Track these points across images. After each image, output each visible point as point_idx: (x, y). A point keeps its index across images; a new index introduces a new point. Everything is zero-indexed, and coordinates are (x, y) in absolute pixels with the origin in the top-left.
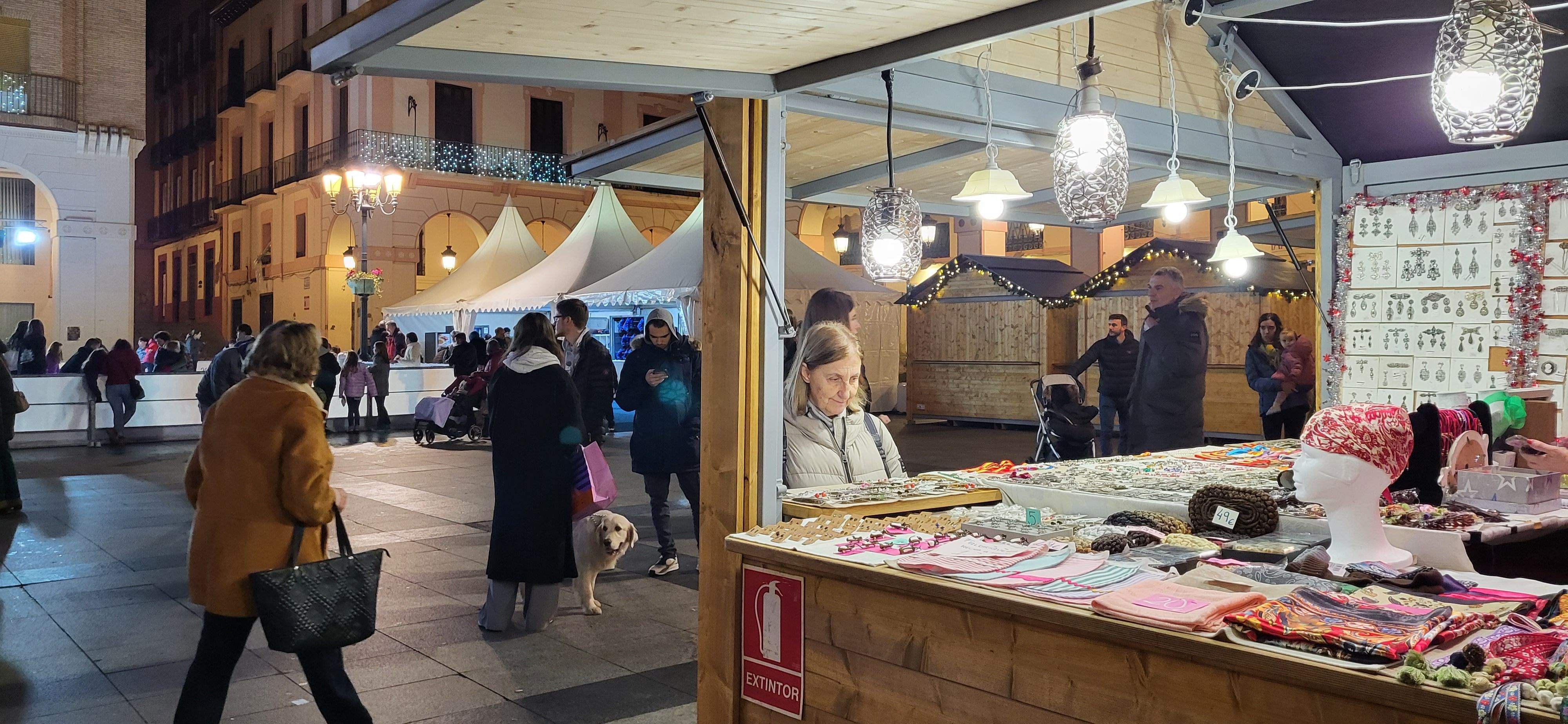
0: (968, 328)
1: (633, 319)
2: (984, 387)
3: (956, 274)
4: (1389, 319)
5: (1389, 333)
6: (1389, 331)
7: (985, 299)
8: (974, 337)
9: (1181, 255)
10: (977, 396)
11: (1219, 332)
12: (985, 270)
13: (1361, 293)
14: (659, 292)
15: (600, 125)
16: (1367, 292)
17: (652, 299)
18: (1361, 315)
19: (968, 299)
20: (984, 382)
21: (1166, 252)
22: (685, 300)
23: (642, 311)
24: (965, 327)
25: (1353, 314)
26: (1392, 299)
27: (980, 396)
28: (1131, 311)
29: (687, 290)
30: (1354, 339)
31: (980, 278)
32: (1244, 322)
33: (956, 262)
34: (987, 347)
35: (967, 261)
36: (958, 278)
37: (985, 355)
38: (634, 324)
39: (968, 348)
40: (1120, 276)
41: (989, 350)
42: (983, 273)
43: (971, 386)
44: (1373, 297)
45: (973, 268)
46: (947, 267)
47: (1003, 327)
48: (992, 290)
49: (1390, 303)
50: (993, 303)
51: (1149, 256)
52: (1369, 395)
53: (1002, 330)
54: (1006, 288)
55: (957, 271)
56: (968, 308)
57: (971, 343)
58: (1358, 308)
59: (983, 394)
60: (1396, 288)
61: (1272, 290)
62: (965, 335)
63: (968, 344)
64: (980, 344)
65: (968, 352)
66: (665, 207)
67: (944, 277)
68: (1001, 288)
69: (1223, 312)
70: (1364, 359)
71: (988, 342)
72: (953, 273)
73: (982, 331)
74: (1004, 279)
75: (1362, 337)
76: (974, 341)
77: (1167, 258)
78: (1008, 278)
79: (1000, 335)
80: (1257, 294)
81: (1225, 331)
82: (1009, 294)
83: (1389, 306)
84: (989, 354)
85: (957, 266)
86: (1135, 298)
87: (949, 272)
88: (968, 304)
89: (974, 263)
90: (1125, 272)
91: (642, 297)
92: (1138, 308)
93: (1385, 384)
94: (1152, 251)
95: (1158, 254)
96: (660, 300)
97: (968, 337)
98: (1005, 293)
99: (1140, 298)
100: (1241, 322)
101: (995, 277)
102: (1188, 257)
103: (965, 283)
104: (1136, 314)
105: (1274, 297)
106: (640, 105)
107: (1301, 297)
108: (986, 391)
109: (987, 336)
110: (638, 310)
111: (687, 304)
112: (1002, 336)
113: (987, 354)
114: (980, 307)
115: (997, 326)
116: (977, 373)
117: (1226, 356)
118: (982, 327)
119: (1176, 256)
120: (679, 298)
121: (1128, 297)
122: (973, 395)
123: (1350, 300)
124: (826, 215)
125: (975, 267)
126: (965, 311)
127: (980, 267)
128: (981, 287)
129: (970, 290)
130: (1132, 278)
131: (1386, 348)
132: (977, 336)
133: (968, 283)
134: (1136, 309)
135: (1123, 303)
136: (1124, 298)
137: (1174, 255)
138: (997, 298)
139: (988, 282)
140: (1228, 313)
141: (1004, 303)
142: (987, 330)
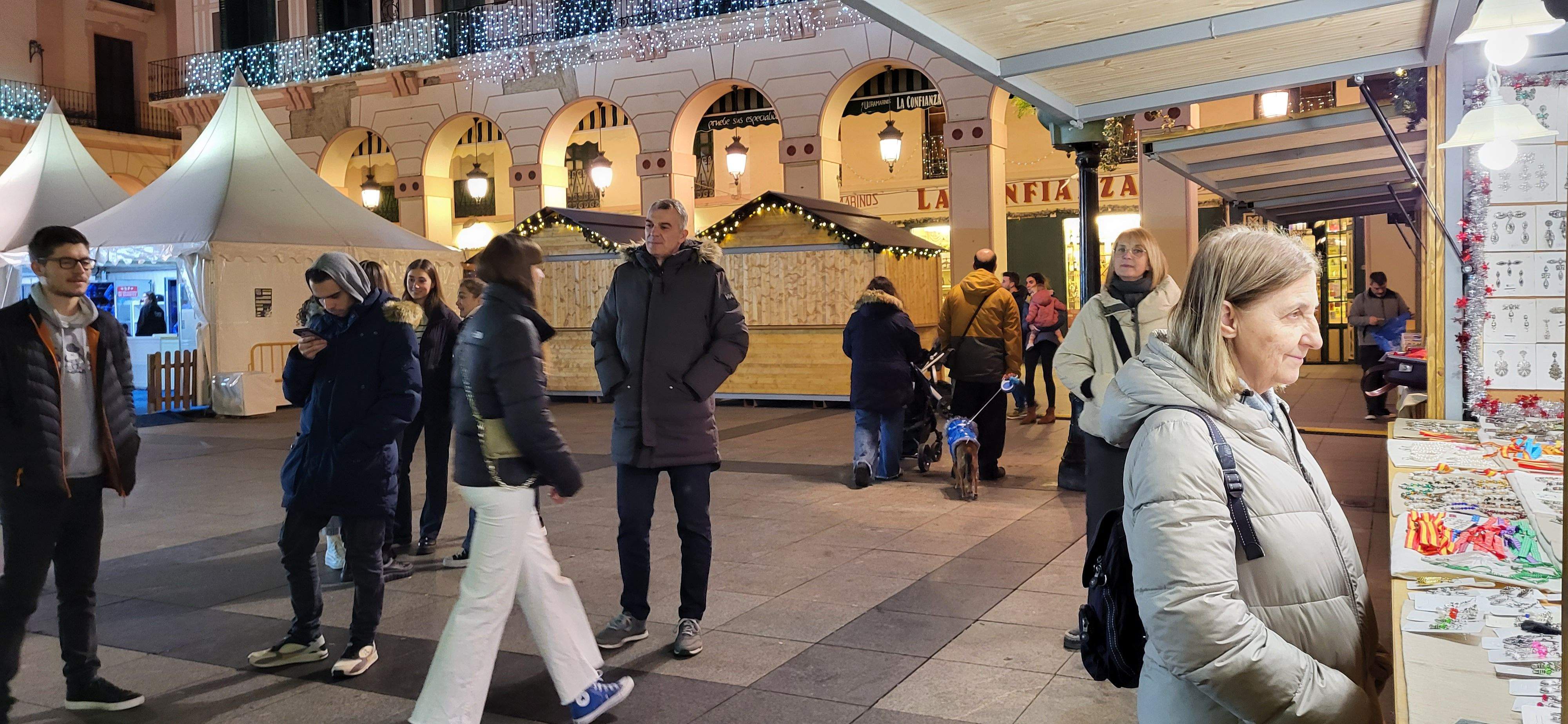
0: (555, 290)
1: (97, 285)
2: (575, 356)
3: (539, 230)
4: (1550, 246)
5: (1549, 265)
6: (1549, 262)
7: (575, 258)
8: (562, 300)
9: (793, 210)
10: (567, 366)
11: (833, 291)
12: (574, 224)
13: (1505, 210)
14: (149, 249)
15: (32, 43)
16: (1514, 209)
17: (140, 258)
18: (1507, 240)
19: (553, 258)
20: (575, 351)
21: (778, 207)
22: (189, 258)
23: (110, 276)
24: (552, 290)
25: (1495, 239)
26: (1551, 218)
27: (571, 366)
28: (741, 270)
29: (192, 246)
30: (1498, 275)
31: (569, 234)
32: (858, 280)
33: (539, 215)
34: (578, 312)
35: (553, 215)
36: (541, 234)
37: (576, 320)
38: (98, 291)
39: (555, 313)
40: (730, 232)
41: (580, 315)
42: (572, 228)
43: (560, 356)
44: (1524, 214)
45: (560, 222)
46: (529, 221)
47: (597, 289)
48: (583, 247)
49: (1548, 223)
50: (585, 262)
51: (759, 211)
52: (1523, 353)
53: (595, 293)
54: (600, 245)
55: (541, 226)
56: (554, 268)
57: (559, 308)
58: (1502, 231)
59: (575, 365)
60: (1556, 203)
61: (886, 247)
62: (551, 299)
63: (555, 308)
64: (569, 309)
65: (555, 316)
66: (129, 149)
67: (525, 232)
68: (593, 245)
69: (837, 270)
70: (1514, 302)
71: (579, 306)
72: (536, 228)
73: (571, 294)
74: (597, 235)
75: (1510, 272)
76: (562, 305)
77: (778, 213)
78: (603, 234)
79: (593, 298)
80: (872, 251)
81: (840, 290)
82: (603, 251)
83: (1547, 228)
84: (581, 319)
85: (541, 220)
86: (745, 256)
87: (531, 227)
88: (554, 263)
89: (561, 217)
90: (734, 227)
91: (123, 255)
92: (749, 267)
93: (1547, 337)
94: (762, 205)
95: (769, 209)
96: (151, 259)
97: (555, 301)
98: (598, 250)
99: (750, 256)
100: (855, 281)
101: (587, 234)
102: (801, 213)
103: (549, 239)
104: (746, 273)
105: (887, 253)
106: (87, 22)
107: (908, 254)
108: (577, 361)
109: (578, 299)
110: (104, 274)
111: (193, 264)
112: (596, 299)
113: (578, 320)
114: (569, 266)
115: (590, 288)
116: (567, 341)
117: (841, 316)
118: (572, 289)
119: (788, 211)
120: (181, 256)
121: (738, 255)
122: (562, 366)
123: (1489, 219)
124: (350, 163)
125: (563, 221)
126: (551, 270)
127: (568, 221)
128: (570, 244)
129: (557, 248)
130: (742, 234)
131: (1546, 287)
132: (566, 299)
133: (553, 239)
134: (746, 267)
135: (732, 262)
136: (732, 256)
137: (785, 209)
138: (590, 257)
139: (578, 238)
140: (843, 271)
141: (597, 261)
142: (577, 292)
